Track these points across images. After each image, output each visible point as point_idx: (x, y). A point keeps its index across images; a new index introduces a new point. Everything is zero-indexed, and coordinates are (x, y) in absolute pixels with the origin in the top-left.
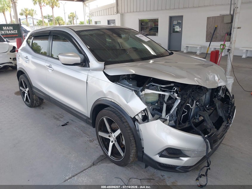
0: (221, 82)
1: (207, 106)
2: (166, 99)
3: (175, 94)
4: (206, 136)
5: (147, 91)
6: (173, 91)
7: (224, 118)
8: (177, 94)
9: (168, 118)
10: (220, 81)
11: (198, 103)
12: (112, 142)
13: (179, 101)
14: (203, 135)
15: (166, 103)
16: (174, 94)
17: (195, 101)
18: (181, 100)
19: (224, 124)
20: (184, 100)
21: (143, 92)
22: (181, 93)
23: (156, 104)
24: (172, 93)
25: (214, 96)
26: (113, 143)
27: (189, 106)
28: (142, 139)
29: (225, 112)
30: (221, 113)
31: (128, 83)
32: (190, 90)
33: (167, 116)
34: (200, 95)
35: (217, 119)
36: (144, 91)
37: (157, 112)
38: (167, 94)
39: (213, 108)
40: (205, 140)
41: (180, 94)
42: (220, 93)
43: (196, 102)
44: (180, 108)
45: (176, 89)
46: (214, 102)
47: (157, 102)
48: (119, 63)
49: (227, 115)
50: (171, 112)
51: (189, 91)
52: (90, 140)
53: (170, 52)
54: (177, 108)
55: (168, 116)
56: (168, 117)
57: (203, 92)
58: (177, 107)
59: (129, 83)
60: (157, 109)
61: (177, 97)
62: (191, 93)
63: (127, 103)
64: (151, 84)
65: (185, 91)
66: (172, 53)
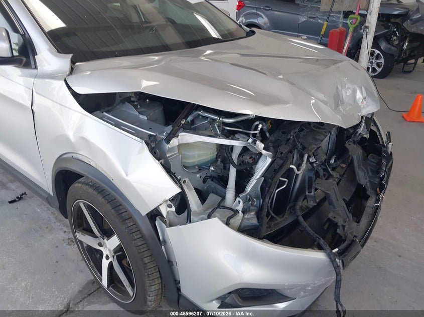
0: (368, 106)
1: (332, 161)
2: (235, 156)
3: (258, 142)
4: (336, 250)
5: (186, 137)
6: (254, 135)
7: (369, 187)
8: (263, 143)
9: (240, 207)
10: (365, 103)
11: (312, 160)
12: (107, 257)
13: (269, 160)
14: (328, 248)
15: (234, 166)
16: (254, 142)
17: (306, 156)
18: (273, 158)
19: (371, 203)
20: (281, 158)
21: (174, 142)
22: (272, 138)
23: (212, 169)
24: (250, 140)
25: (347, 136)
26: (110, 260)
27: (292, 169)
28: (174, 263)
29: (370, 174)
30: (363, 178)
31: (137, 113)
32: (295, 129)
33: (238, 199)
34: (318, 137)
35: (354, 190)
36: (177, 137)
37: (214, 185)
38: (238, 144)
39: (344, 166)
40: (333, 261)
41: (271, 142)
42: (362, 129)
43: (309, 157)
44: (272, 178)
45: (260, 126)
46: (349, 152)
47: (213, 162)
48: (116, 56)
49: (377, 181)
50: (249, 189)
51: (292, 133)
52: (69, 239)
53: (248, 29)
54: (263, 178)
55: (239, 202)
56: (241, 203)
57: (324, 129)
58: (264, 175)
59: (140, 113)
60: (214, 177)
61: (264, 152)
62: (298, 137)
63: (127, 176)
64: (199, 115)
65: (284, 133)
66: (253, 33)
